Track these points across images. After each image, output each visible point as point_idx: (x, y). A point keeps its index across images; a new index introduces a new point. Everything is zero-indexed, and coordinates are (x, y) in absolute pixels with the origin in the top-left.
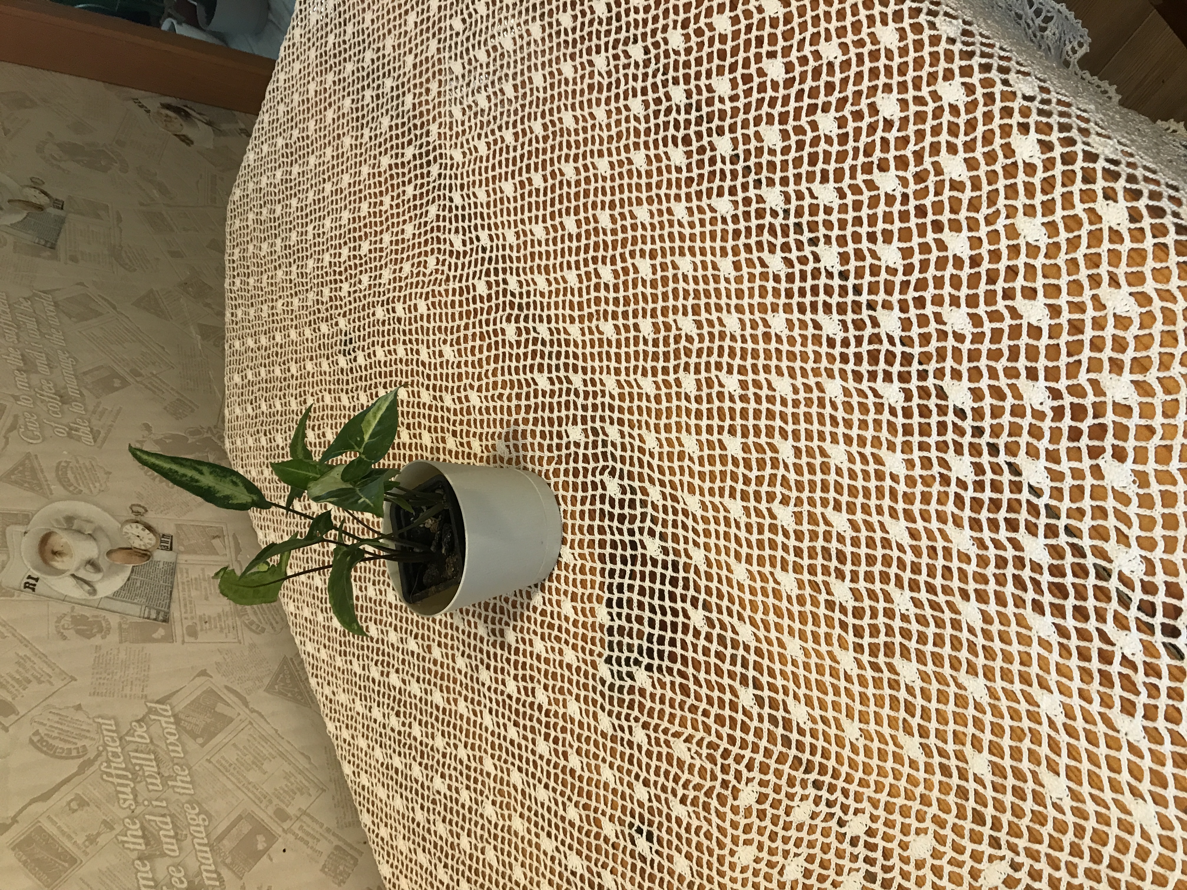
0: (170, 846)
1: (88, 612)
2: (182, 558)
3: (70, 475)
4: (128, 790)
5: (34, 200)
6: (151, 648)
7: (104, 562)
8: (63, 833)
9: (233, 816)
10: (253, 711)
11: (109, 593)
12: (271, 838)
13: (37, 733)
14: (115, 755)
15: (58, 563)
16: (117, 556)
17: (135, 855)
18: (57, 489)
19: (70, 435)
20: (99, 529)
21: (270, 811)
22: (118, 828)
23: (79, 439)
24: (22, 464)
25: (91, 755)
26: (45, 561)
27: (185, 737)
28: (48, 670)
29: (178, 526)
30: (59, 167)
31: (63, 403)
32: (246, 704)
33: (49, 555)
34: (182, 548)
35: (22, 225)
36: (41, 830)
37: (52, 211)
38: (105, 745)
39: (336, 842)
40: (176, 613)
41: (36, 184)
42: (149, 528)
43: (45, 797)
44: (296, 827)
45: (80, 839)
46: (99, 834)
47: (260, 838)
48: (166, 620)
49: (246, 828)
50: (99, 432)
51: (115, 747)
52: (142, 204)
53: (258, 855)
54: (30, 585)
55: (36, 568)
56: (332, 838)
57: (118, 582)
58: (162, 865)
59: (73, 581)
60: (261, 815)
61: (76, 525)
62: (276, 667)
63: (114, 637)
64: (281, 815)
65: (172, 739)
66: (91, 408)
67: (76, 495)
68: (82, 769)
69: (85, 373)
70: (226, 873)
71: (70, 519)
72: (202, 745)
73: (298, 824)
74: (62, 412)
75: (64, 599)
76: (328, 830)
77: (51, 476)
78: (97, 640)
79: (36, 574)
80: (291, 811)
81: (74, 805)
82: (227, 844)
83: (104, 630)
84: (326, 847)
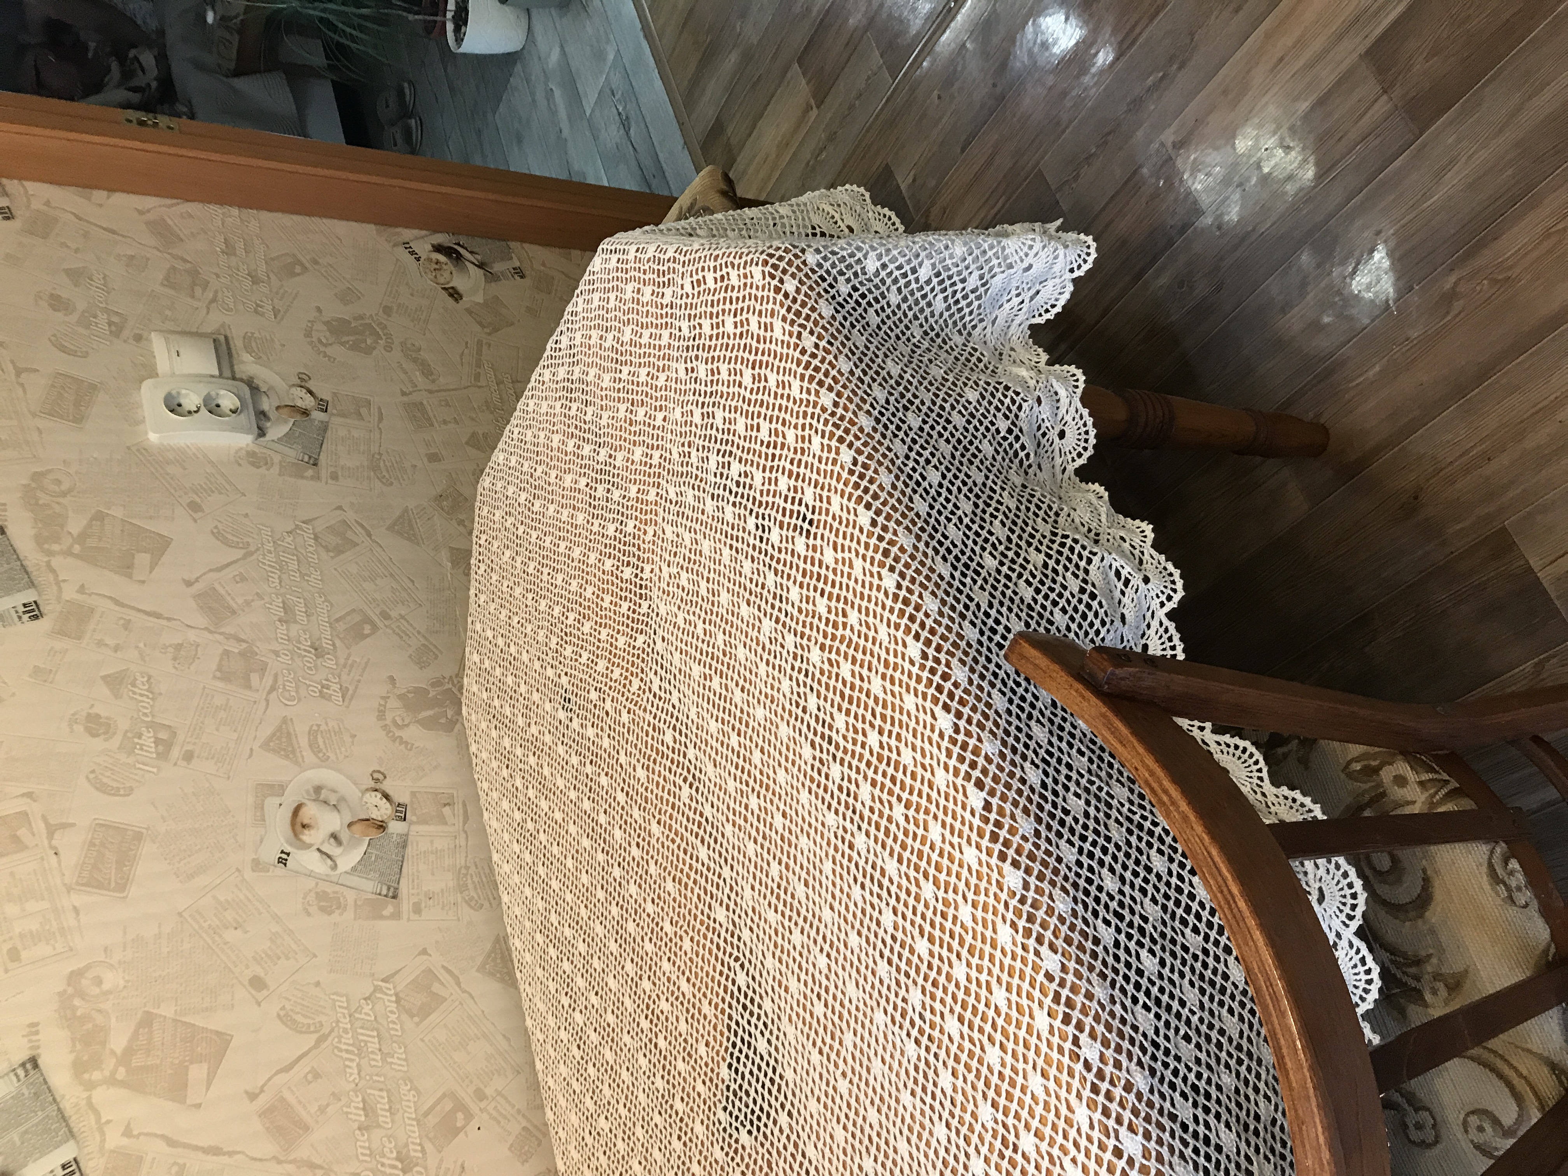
0: (384, 1117)
1: (329, 889)
2: (414, 828)
3: (320, 741)
4: (354, 1065)
6: (382, 925)
7: (345, 836)
8: (300, 1102)
9: (439, 1094)
10: (464, 991)
11: (348, 868)
12: (469, 1117)
13: (283, 1008)
14: (346, 1031)
16: (357, 828)
17: (356, 1125)
18: (309, 756)
19: (322, 695)
20: (342, 799)
21: (471, 1090)
22: (344, 1100)
23: (329, 698)
24: (279, 729)
25: (326, 1030)
27: (405, 1017)
28: (294, 946)
29: (413, 794)
31: (317, 656)
33: (298, 827)
34: (414, 819)
35: (287, 439)
36: (283, 1099)
37: (317, 415)
38: (338, 1022)
39: (524, 1123)
40: (404, 888)
41: (303, 382)
43: (287, 1069)
44: (490, 1108)
45: (313, 1109)
46: (328, 1105)
47: (460, 1116)
48: (395, 896)
49: (448, 1105)
50: (347, 689)
51: (345, 1023)
52: (404, 394)
53: (456, 1132)
54: (283, 861)
55: (289, 842)
56: (520, 1118)
57: (356, 855)
58: (377, 1134)
59: (318, 854)
60: (462, 1093)
61: (324, 794)
62: (488, 946)
63: (350, 914)
64: (480, 1095)
65: (393, 1017)
66: (342, 661)
67: (324, 761)
68: (318, 1043)
69: (338, 620)
70: (428, 1146)
71: (318, 789)
72: (418, 1024)
73: (493, 1104)
74: (316, 666)
75: (310, 875)
76: (519, 1111)
77: (304, 742)
78: (336, 917)
79: (288, 849)
80: (489, 1091)
81: (310, 1077)
82: (432, 1120)
83: (341, 907)
84: (515, 1128)
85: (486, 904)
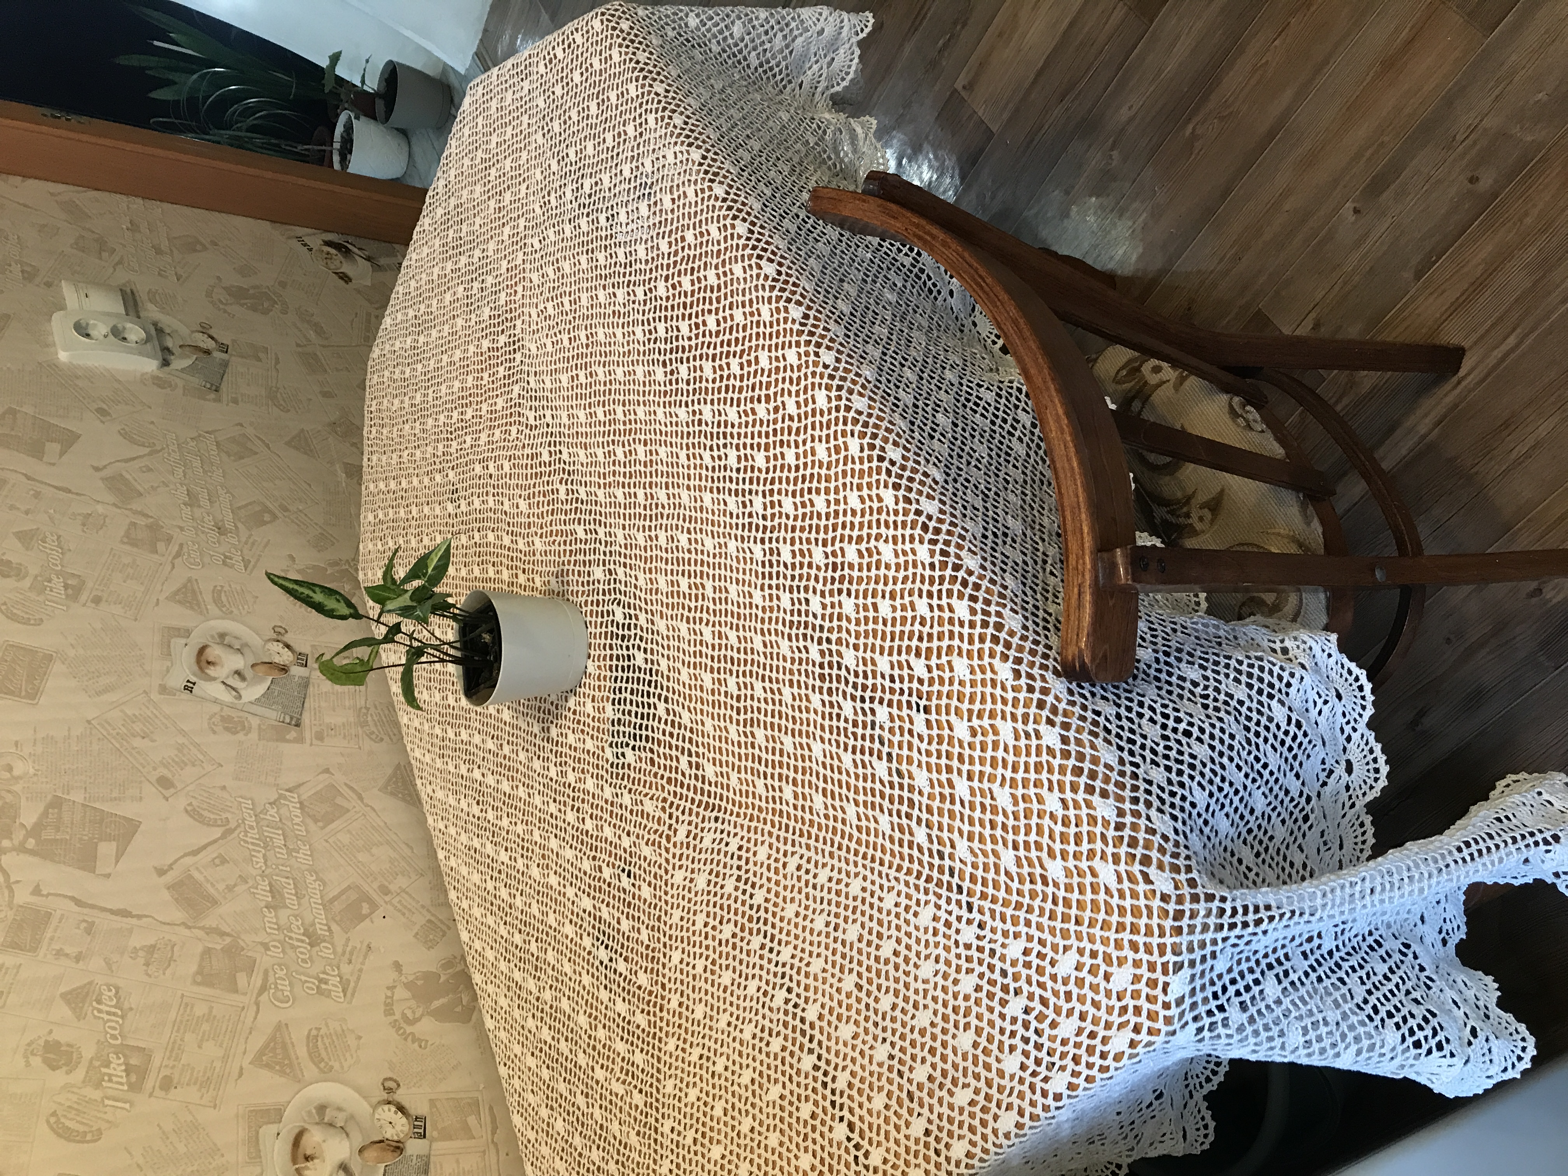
0: (291, 901)
1: (234, 714)
2: (315, 673)
3: (224, 598)
4: (260, 855)
5: (202, 345)
6: (286, 748)
7: (249, 674)
8: (208, 881)
9: (345, 885)
10: (367, 806)
11: (253, 699)
12: (374, 907)
13: (190, 804)
14: (251, 827)
15: (211, 671)
16: (260, 668)
17: (263, 904)
18: (213, 608)
19: (225, 564)
20: (246, 645)
21: (375, 885)
22: (251, 883)
23: (232, 566)
24: (185, 586)
25: (233, 825)
26: (201, 669)
27: (309, 821)
28: (201, 757)
29: (313, 646)
30: (225, 311)
31: (220, 534)
32: (361, 798)
33: (204, 664)
34: (314, 665)
35: (190, 370)
36: (191, 877)
37: (217, 355)
38: (244, 819)
39: (429, 917)
40: (306, 719)
41: (204, 330)
42: (288, 646)
43: (196, 853)
44: (394, 902)
45: (221, 887)
46: (235, 885)
47: (365, 906)
48: (297, 725)
49: (353, 896)
50: (249, 561)
51: (251, 821)
52: (298, 345)
53: (363, 918)
54: (189, 688)
55: (194, 674)
56: (425, 912)
57: (259, 690)
58: (284, 913)
59: (223, 687)
60: (366, 887)
61: (227, 640)
62: (389, 771)
63: (254, 735)
64: (384, 890)
65: (297, 820)
66: (243, 539)
67: (228, 615)
68: (224, 836)
69: (239, 508)
70: (334, 927)
71: (222, 636)
72: (322, 828)
73: (397, 899)
74: (219, 541)
75: (215, 701)
76: (423, 907)
77: (208, 597)
78: (241, 736)
80: (392, 887)
81: (217, 862)
82: (337, 906)
83: (246, 729)
84: (420, 919)
85: (386, 738)
